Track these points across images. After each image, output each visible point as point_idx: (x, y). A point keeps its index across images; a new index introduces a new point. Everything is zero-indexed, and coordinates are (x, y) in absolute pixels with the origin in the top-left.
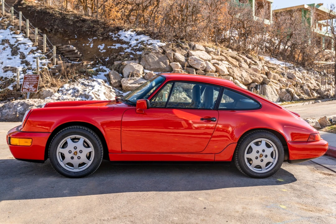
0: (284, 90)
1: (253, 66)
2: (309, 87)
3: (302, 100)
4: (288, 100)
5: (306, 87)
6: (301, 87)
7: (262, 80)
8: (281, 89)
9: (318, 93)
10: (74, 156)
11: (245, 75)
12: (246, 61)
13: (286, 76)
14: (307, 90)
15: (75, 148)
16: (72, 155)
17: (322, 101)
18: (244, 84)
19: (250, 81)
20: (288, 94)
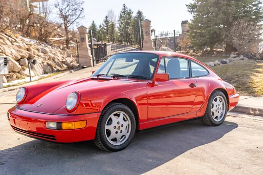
0: (45, 64)
1: (15, 43)
2: (58, 60)
3: (58, 71)
4: (50, 72)
5: (56, 60)
6: (53, 60)
7: (28, 56)
8: (43, 63)
9: (66, 65)
10: (118, 131)
11: (14, 51)
12: (8, 39)
13: (40, 51)
14: (58, 62)
15: (118, 123)
16: (116, 130)
17: (74, 71)
18: (15, 60)
19: (19, 57)
20: (49, 67)
